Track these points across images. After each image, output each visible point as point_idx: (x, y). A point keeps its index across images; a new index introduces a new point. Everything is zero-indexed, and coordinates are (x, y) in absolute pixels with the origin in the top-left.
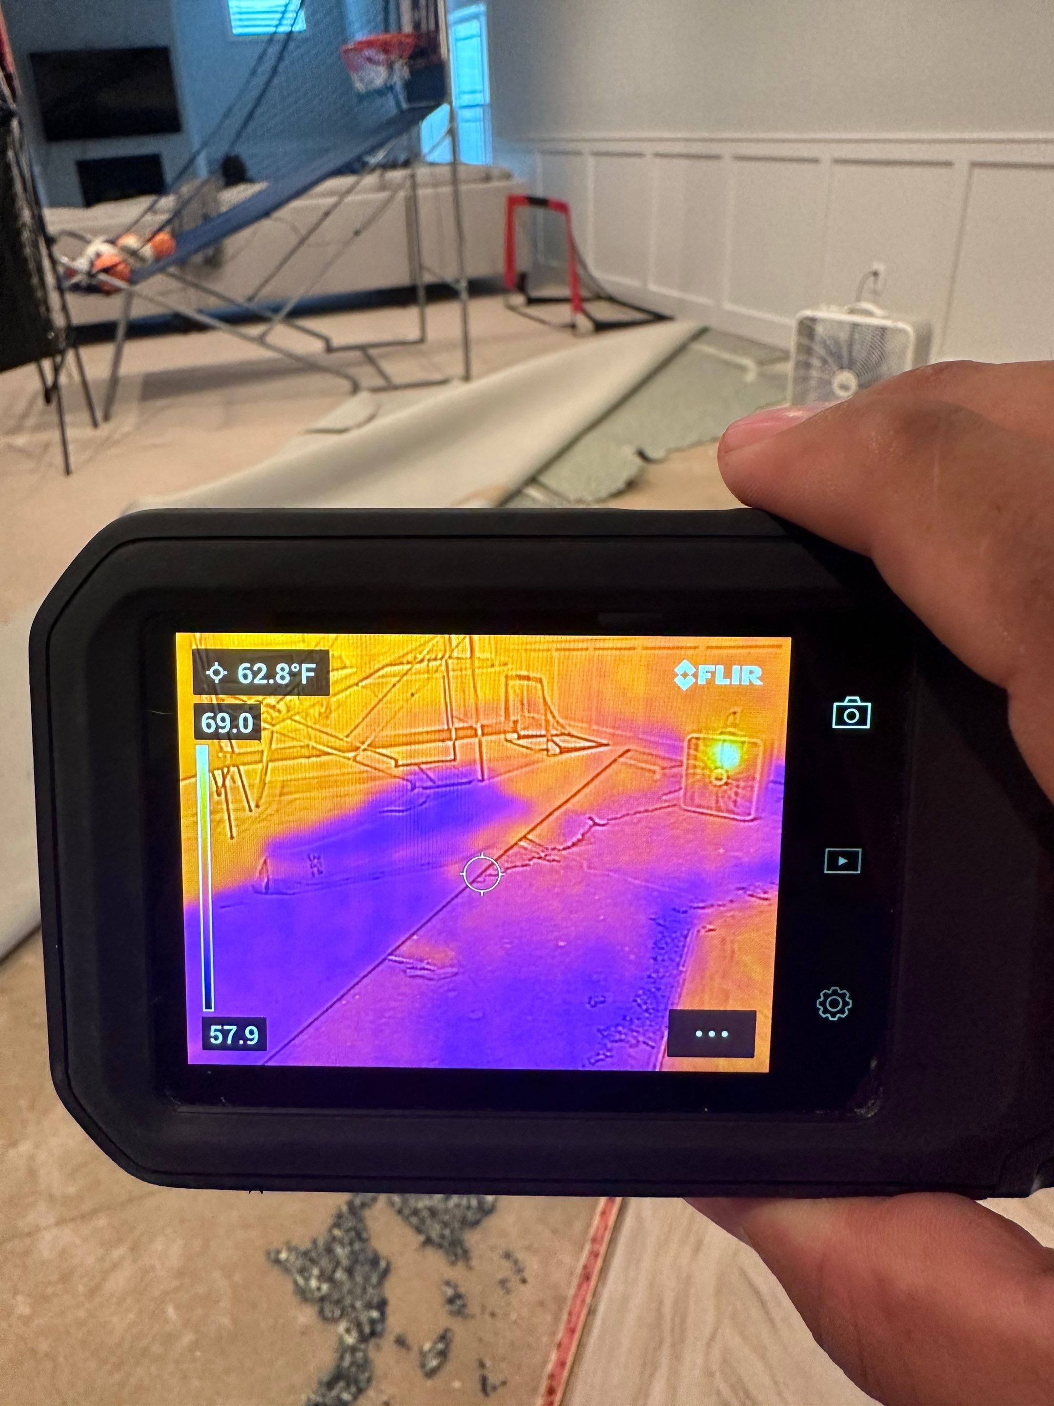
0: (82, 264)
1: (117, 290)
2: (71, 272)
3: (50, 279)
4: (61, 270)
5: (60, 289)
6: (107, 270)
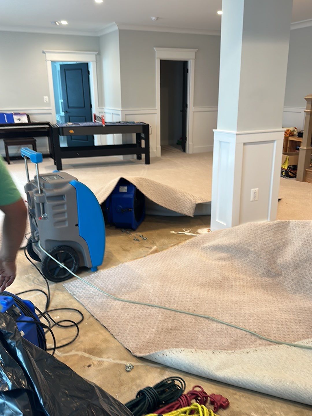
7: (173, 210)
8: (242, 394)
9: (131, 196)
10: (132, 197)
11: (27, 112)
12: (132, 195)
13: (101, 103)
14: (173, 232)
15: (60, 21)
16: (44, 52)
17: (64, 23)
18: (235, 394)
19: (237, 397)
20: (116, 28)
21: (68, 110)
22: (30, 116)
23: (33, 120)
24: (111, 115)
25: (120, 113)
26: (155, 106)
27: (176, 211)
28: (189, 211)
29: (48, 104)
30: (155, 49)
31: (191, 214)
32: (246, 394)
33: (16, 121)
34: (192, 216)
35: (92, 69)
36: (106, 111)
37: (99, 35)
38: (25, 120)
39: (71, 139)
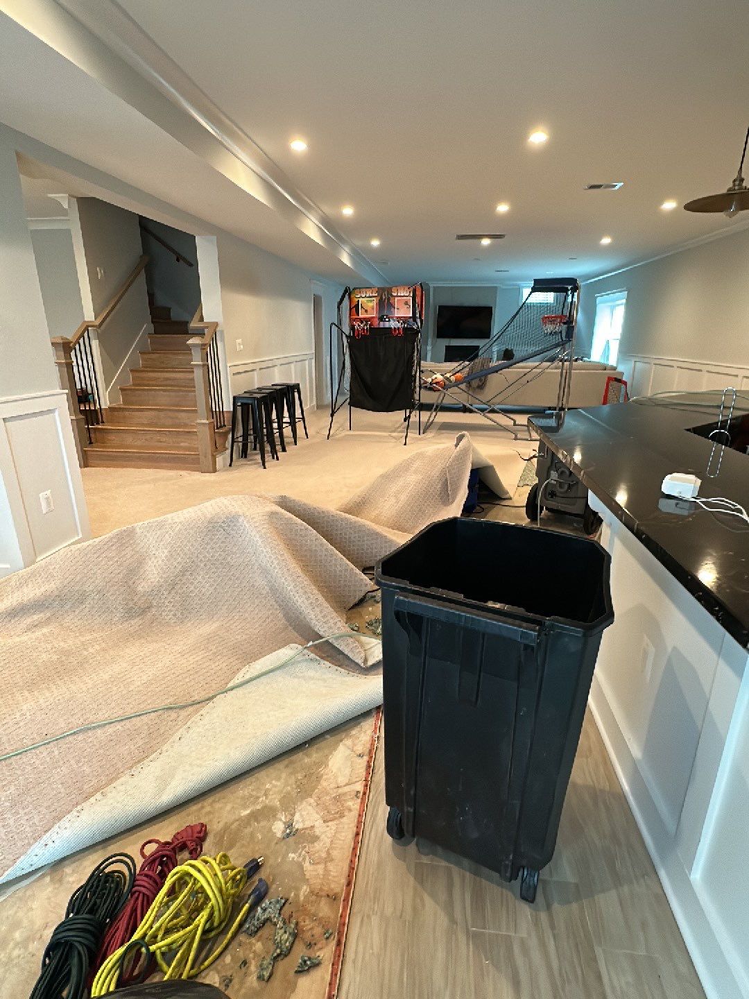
0: (429, 380)
1: (439, 390)
2: (426, 382)
3: (417, 383)
4: (422, 382)
5: (420, 388)
6: (436, 383)
8: (210, 800)
18: (203, 807)
19: (208, 809)
32: (218, 796)
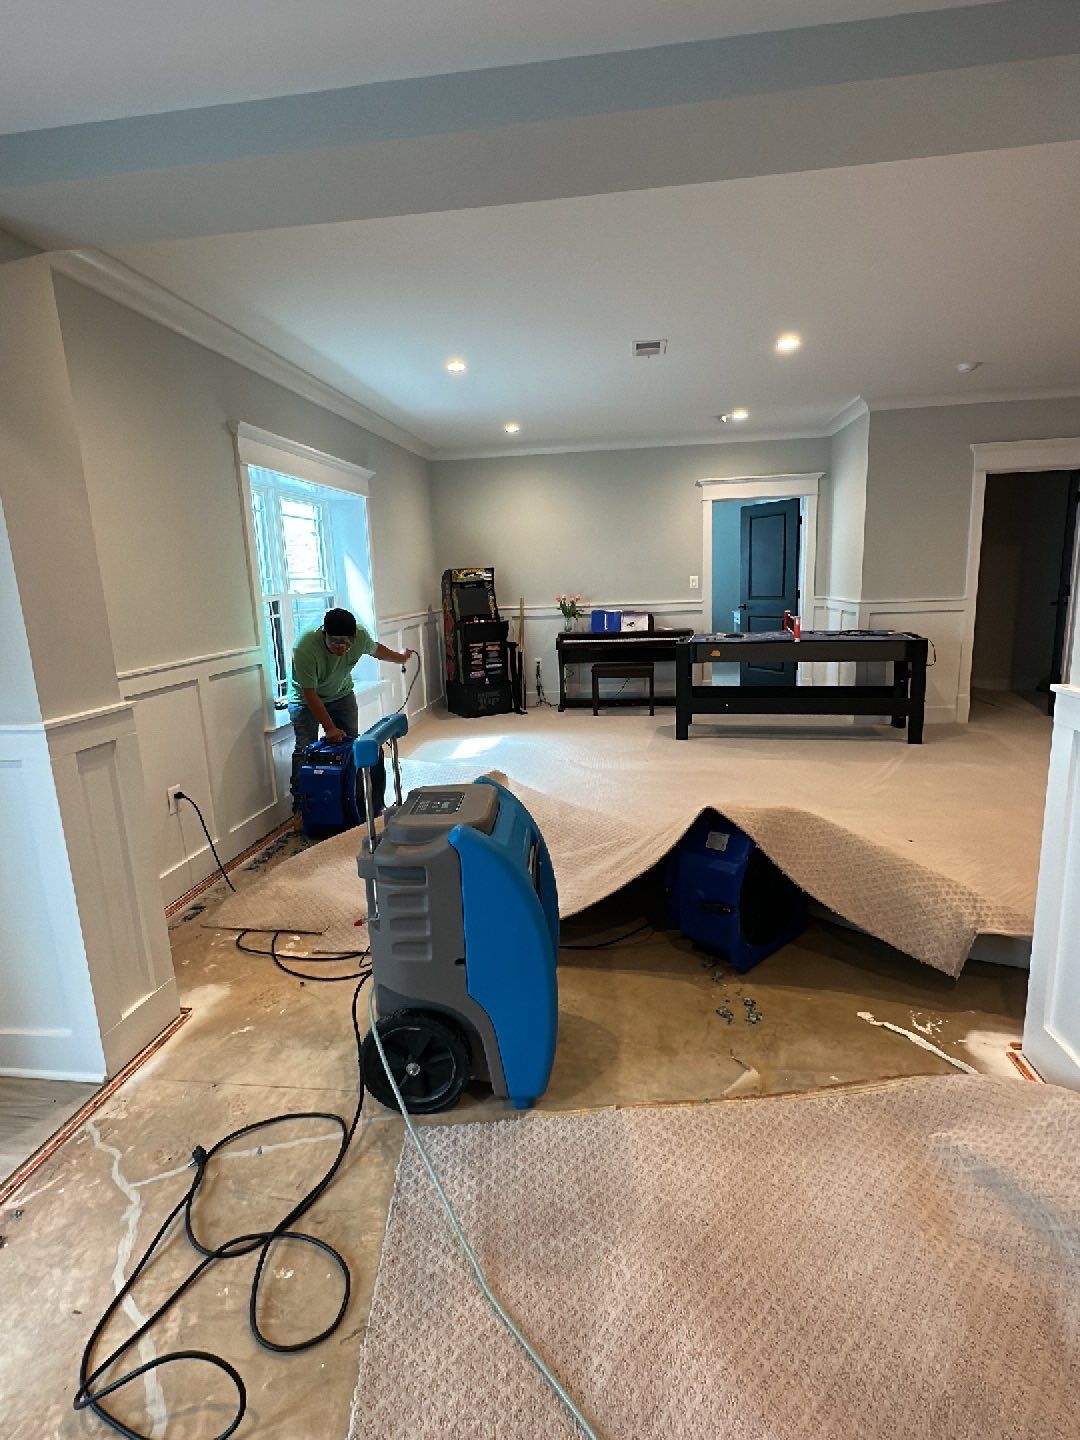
7: (881, 936)
9: (732, 868)
10: (733, 873)
11: (651, 610)
12: (736, 865)
13: (821, 585)
14: (867, 1016)
15: (731, 413)
16: (698, 485)
17: (740, 415)
20: (864, 409)
21: (750, 603)
22: (655, 618)
23: (659, 627)
24: (839, 614)
25: (856, 609)
26: (961, 591)
27: (891, 942)
28: (943, 953)
29: (698, 592)
30: (972, 446)
31: (948, 965)
33: (625, 629)
34: (953, 971)
35: (807, 513)
36: (830, 604)
37: (830, 434)
38: (642, 624)
39: (749, 667)
